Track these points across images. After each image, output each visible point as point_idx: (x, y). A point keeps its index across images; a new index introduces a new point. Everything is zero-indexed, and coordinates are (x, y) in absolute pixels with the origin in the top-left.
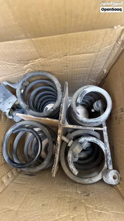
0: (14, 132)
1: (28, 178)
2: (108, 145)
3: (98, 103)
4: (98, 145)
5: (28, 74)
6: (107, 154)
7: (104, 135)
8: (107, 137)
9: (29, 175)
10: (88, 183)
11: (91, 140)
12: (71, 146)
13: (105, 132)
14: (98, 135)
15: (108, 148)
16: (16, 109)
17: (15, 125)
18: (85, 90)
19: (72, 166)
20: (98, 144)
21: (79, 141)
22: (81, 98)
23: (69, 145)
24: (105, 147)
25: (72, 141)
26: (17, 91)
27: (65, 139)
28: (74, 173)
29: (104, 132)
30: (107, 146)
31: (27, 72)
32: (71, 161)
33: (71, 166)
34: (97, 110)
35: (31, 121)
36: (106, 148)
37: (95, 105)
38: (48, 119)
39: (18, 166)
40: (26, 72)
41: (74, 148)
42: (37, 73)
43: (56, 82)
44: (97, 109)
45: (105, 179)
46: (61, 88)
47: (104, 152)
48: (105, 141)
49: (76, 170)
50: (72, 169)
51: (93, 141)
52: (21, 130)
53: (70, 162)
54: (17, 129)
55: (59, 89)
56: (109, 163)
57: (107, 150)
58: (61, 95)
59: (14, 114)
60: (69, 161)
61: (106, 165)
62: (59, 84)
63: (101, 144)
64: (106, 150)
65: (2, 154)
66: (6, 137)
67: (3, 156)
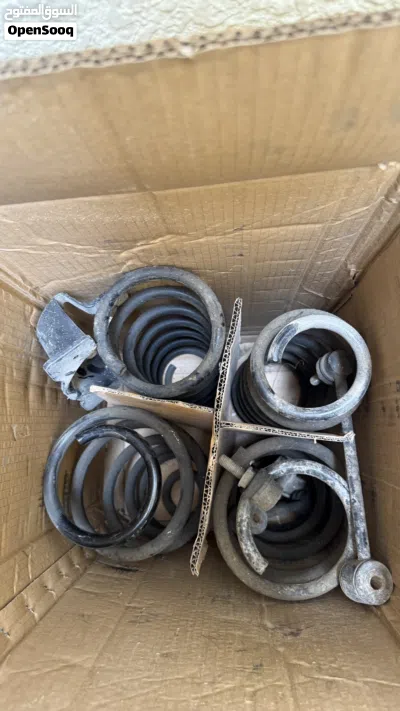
0: (80, 440)
1: (117, 579)
2: (358, 488)
3: (330, 361)
4: (329, 484)
5: (130, 274)
6: (356, 514)
7: (347, 458)
8: (355, 462)
9: (117, 568)
10: (296, 597)
11: (308, 471)
12: (247, 487)
13: (351, 449)
14: (328, 455)
15: (357, 496)
16: (89, 373)
17: (84, 419)
18: (293, 323)
19: (249, 547)
20: (329, 482)
21: (272, 473)
22: (281, 348)
23: (242, 483)
24: (349, 492)
25: (250, 473)
26: (95, 323)
27: (229, 464)
28: (254, 566)
29: (346, 448)
30: (354, 490)
31: (127, 270)
32: (247, 531)
33: (246, 545)
34: (326, 382)
35: (131, 407)
36: (353, 497)
37: (321, 366)
38: (181, 404)
39: (89, 540)
40: (124, 268)
41: (256, 492)
42: (154, 272)
43: (209, 297)
44: (327, 378)
45: (346, 589)
46: (221, 315)
47: (347, 506)
48: (349, 475)
49: (261, 558)
50: (249, 555)
51: (314, 472)
52: (101, 435)
53: (244, 535)
54: (88, 430)
55: (216, 318)
56: (358, 541)
57: (355, 501)
58: (221, 336)
59: (82, 386)
60: (241, 531)
61: (349, 547)
62: (218, 304)
63: (337, 483)
64: (352, 503)
65: (43, 505)
66: (56, 455)
67: (46, 511)
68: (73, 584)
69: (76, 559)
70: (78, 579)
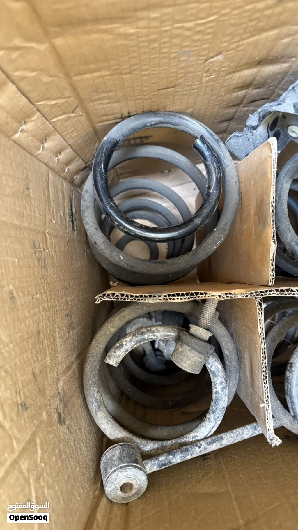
0: (198, 142)
1: (64, 213)
2: (213, 447)
4: (208, 416)
6: (186, 449)
7: (239, 429)
8: (238, 439)
9: (72, 211)
10: (89, 399)
12: (189, 333)
13: (250, 432)
15: (205, 448)
17: (217, 141)
19: (129, 344)
20: (210, 416)
23: (194, 329)
24: (206, 438)
25: (206, 335)
28: (112, 353)
30: (210, 444)
32: (144, 339)
33: (131, 341)
36: (203, 443)
47: (190, 437)
48: (223, 435)
49: (121, 358)
50: (122, 345)
53: (140, 337)
54: (210, 148)
56: (162, 458)
57: (199, 447)
61: (149, 446)
63: (212, 424)
64: (195, 443)
65: (123, 118)
66: (176, 120)
67: (117, 123)
68: (52, 169)
69: (72, 167)
70: (57, 173)
